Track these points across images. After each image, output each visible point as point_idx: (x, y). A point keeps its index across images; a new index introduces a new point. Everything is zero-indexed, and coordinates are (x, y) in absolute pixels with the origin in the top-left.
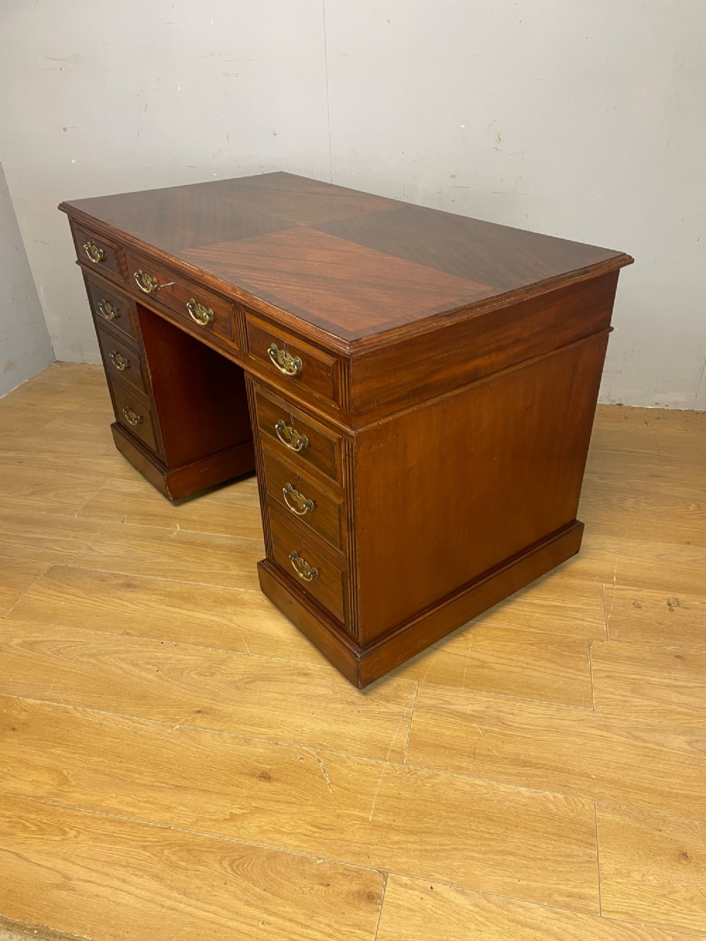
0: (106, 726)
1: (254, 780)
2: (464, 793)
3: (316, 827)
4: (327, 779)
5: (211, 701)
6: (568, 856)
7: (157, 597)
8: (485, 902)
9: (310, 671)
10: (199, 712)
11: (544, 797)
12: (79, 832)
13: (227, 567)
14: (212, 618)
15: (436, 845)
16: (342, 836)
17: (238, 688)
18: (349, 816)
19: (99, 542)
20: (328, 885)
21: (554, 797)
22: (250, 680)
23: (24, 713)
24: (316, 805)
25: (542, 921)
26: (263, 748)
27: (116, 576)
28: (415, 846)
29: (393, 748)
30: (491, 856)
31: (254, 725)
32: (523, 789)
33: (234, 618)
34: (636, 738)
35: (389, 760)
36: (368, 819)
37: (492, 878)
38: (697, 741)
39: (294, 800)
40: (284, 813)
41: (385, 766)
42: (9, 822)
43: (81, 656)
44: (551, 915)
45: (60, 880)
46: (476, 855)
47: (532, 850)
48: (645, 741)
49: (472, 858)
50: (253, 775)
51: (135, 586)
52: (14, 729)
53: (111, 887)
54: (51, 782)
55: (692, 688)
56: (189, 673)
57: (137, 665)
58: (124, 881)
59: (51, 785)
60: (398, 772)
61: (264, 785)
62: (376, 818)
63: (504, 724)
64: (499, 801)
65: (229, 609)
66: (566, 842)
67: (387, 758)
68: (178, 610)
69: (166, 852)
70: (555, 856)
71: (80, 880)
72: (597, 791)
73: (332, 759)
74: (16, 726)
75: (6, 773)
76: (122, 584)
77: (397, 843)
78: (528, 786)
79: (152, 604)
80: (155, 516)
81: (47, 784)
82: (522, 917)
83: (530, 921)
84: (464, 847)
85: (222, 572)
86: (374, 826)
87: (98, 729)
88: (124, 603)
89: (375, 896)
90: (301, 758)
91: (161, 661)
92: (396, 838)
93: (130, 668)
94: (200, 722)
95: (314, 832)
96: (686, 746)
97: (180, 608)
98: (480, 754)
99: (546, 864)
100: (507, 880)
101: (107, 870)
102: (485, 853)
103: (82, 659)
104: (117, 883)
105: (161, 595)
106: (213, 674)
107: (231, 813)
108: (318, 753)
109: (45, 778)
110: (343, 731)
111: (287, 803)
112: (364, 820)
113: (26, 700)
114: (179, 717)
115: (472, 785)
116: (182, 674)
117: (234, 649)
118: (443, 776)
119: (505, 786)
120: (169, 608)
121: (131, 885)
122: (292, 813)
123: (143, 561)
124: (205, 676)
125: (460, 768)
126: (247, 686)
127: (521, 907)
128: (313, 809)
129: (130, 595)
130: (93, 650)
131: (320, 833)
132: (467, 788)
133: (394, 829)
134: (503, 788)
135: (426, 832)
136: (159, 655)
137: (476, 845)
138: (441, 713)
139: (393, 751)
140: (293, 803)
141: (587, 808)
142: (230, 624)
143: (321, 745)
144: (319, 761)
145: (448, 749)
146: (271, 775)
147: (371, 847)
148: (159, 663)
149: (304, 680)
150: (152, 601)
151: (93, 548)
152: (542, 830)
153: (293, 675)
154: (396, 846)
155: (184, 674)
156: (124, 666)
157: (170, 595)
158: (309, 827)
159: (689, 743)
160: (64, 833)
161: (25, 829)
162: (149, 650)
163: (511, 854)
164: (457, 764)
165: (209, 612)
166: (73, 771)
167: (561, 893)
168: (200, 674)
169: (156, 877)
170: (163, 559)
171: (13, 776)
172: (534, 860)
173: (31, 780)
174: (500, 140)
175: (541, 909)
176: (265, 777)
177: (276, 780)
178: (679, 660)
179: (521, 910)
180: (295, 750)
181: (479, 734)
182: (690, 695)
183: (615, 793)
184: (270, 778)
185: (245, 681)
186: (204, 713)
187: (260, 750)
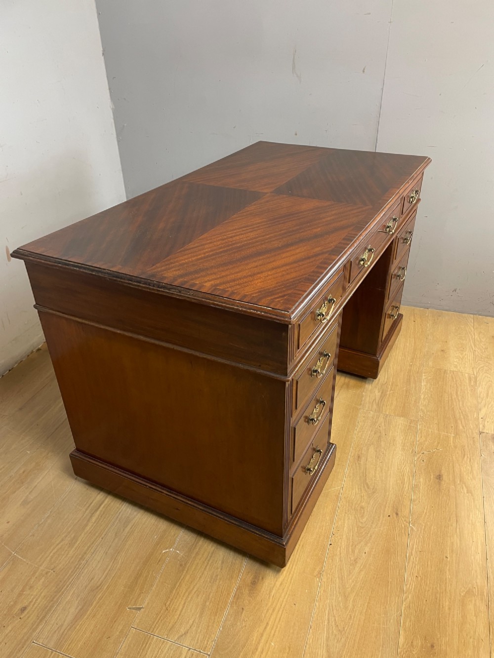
0: (418, 573)
1: (443, 483)
2: (429, 402)
4: (435, 450)
6: (452, 377)
8: (482, 404)
10: (397, 514)
11: (425, 379)
15: (460, 414)
16: (466, 447)
17: (375, 492)
18: (454, 443)
21: (425, 376)
22: (366, 486)
23: (415, 643)
24: (452, 455)
25: (484, 390)
27: (237, 597)
28: (463, 421)
29: (408, 423)
30: (460, 399)
31: (402, 484)
32: (423, 384)
35: (417, 425)
36: (453, 436)
37: (470, 400)
39: (451, 465)
40: (460, 469)
41: (420, 427)
44: (481, 387)
46: (460, 403)
47: (453, 387)
49: (463, 404)
50: (439, 483)
51: (255, 578)
52: (432, 646)
54: (473, 602)
56: (362, 523)
57: (356, 561)
59: (475, 601)
60: (423, 423)
61: (445, 477)
62: (452, 433)
63: (386, 384)
64: (431, 392)
66: (446, 377)
67: (415, 426)
70: (453, 381)
72: (418, 364)
73: (421, 448)
74: (429, 645)
75: (474, 639)
76: (250, 590)
77: (463, 427)
78: (421, 382)
81: (475, 604)
83: (485, 393)
84: (458, 406)
86: (457, 434)
88: (278, 583)
90: (423, 461)
91: (351, 544)
92: (461, 427)
93: (357, 566)
94: (405, 512)
95: (467, 457)
98: (406, 394)
99: (458, 384)
100: (469, 396)
102: (458, 400)
103: (350, 606)
106: (362, 508)
107: (467, 493)
108: (418, 454)
109: (471, 607)
110: (400, 442)
111: (453, 468)
113: (400, 645)
114: (403, 526)
115: (424, 399)
116: (363, 528)
117: (337, 496)
118: (421, 407)
119: (422, 389)
124: (363, 513)
125: (415, 402)
126: (372, 487)
128: (455, 456)
130: (340, 599)
131: (467, 454)
132: (427, 401)
134: (424, 390)
137: (456, 402)
138: (382, 405)
139: (410, 424)
140: (453, 465)
141: (427, 369)
143: (412, 452)
144: (423, 453)
145: (404, 404)
146: (438, 474)
149: (363, 458)
152: (442, 382)
153: (359, 464)
154: (465, 428)
162: (338, 553)
163: (457, 393)
164: (413, 402)
166: (461, 588)
167: (470, 383)
168: (362, 516)
171: (475, 632)
172: (457, 387)
173: (475, 618)
175: (479, 389)
176: (439, 477)
179: (481, 394)
180: (418, 464)
184: (440, 475)
185: (367, 489)
186: (397, 510)
187: (421, 480)
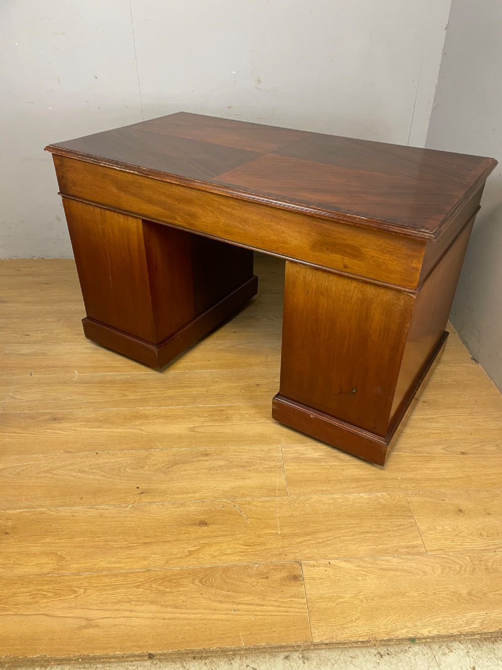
0: (77, 516)
1: (197, 527)
2: (330, 504)
3: (246, 545)
4: (244, 516)
5: (148, 485)
6: (400, 526)
7: (80, 423)
8: (362, 563)
9: (209, 452)
10: (142, 493)
11: (376, 496)
12: (86, 589)
13: (124, 395)
14: (127, 430)
15: (323, 538)
16: (265, 547)
17: (164, 473)
18: (265, 534)
19: (18, 392)
20: (267, 578)
21: (382, 495)
22: (170, 465)
23: (9, 521)
24: (243, 533)
25: (397, 565)
26: (195, 506)
27: (43, 414)
28: (312, 542)
29: (279, 488)
30: (357, 536)
31: (183, 493)
32: (362, 495)
33: (143, 428)
34: (415, 452)
35: (279, 496)
37: (362, 548)
38: (448, 447)
39: (227, 533)
40: (224, 543)
41: (277, 500)
42: (30, 595)
43: (38, 473)
44: (401, 561)
45: (84, 623)
46: (348, 538)
47: (379, 527)
48: (420, 453)
49: (347, 540)
50: (195, 524)
51: (60, 419)
52: (6, 533)
53: (124, 617)
54: (51, 562)
55: (437, 418)
56: (125, 469)
57: (84, 472)
58: (131, 611)
59: (53, 564)
60: (287, 502)
61: (205, 528)
62: (283, 532)
63: (340, 459)
64: (351, 504)
65: (138, 422)
66: (396, 519)
67: (277, 494)
68: (99, 430)
69: (154, 586)
70: (393, 527)
71: (99, 619)
72: (404, 486)
73: (243, 503)
74: (8, 531)
75: (13, 564)
76: (49, 419)
77: (301, 542)
78: (365, 492)
79: (79, 429)
80: (56, 367)
81: (48, 564)
82: (386, 566)
83: (391, 567)
84: (340, 535)
85: (122, 398)
86: (283, 536)
87: (72, 520)
88: (56, 431)
89: (298, 576)
90: (222, 507)
92: (299, 540)
93: (79, 474)
94: (146, 499)
95: (247, 549)
96: (442, 451)
97: (101, 428)
98: (332, 480)
99: (389, 533)
100: (371, 547)
101: (116, 607)
102: (354, 535)
103: (40, 475)
104: (127, 614)
105: (83, 421)
106: (142, 467)
107: (188, 551)
108: (232, 501)
109: (45, 560)
110: (243, 484)
111: (224, 536)
112: (277, 534)
113: (7, 511)
114: (129, 499)
115: (334, 499)
117: (151, 448)
118: (315, 497)
119: (352, 495)
120: (92, 429)
121: (138, 612)
122: (229, 541)
123: (59, 400)
124: (137, 469)
125: (322, 491)
126: (170, 470)
127: (383, 560)
128: (241, 535)
129: (58, 425)
130: (46, 468)
131: (251, 549)
132: (331, 501)
133: (296, 535)
134: (351, 497)
135: (315, 533)
136: (98, 462)
137: (347, 532)
138: (301, 461)
139: (279, 490)
140: (227, 535)
141: (402, 497)
142: (141, 432)
143: (232, 496)
144: (235, 506)
145: (312, 481)
146: (207, 522)
147: (286, 549)
148: (100, 467)
149: (207, 458)
150: (77, 427)
151: (15, 397)
152: (381, 515)
153: (198, 456)
154: (300, 545)
155: (121, 471)
156: (75, 474)
157: (88, 420)
158: (243, 547)
159: (444, 449)
160: (75, 592)
161: (45, 596)
162: (89, 460)
163: (368, 532)
164: (320, 489)
165: (123, 427)
166: (65, 551)
167: (402, 547)
168: (132, 469)
169: (152, 602)
170: (74, 397)
171: (20, 564)
172: (382, 532)
173: (35, 564)
174: (259, 82)
175: (395, 559)
176: (203, 523)
177: (211, 524)
178: (425, 404)
179: (384, 562)
180: (217, 503)
181: (327, 469)
182: (437, 422)
183: (414, 485)
184: (206, 523)
185: (166, 467)
186: (146, 493)
187: (194, 508)
